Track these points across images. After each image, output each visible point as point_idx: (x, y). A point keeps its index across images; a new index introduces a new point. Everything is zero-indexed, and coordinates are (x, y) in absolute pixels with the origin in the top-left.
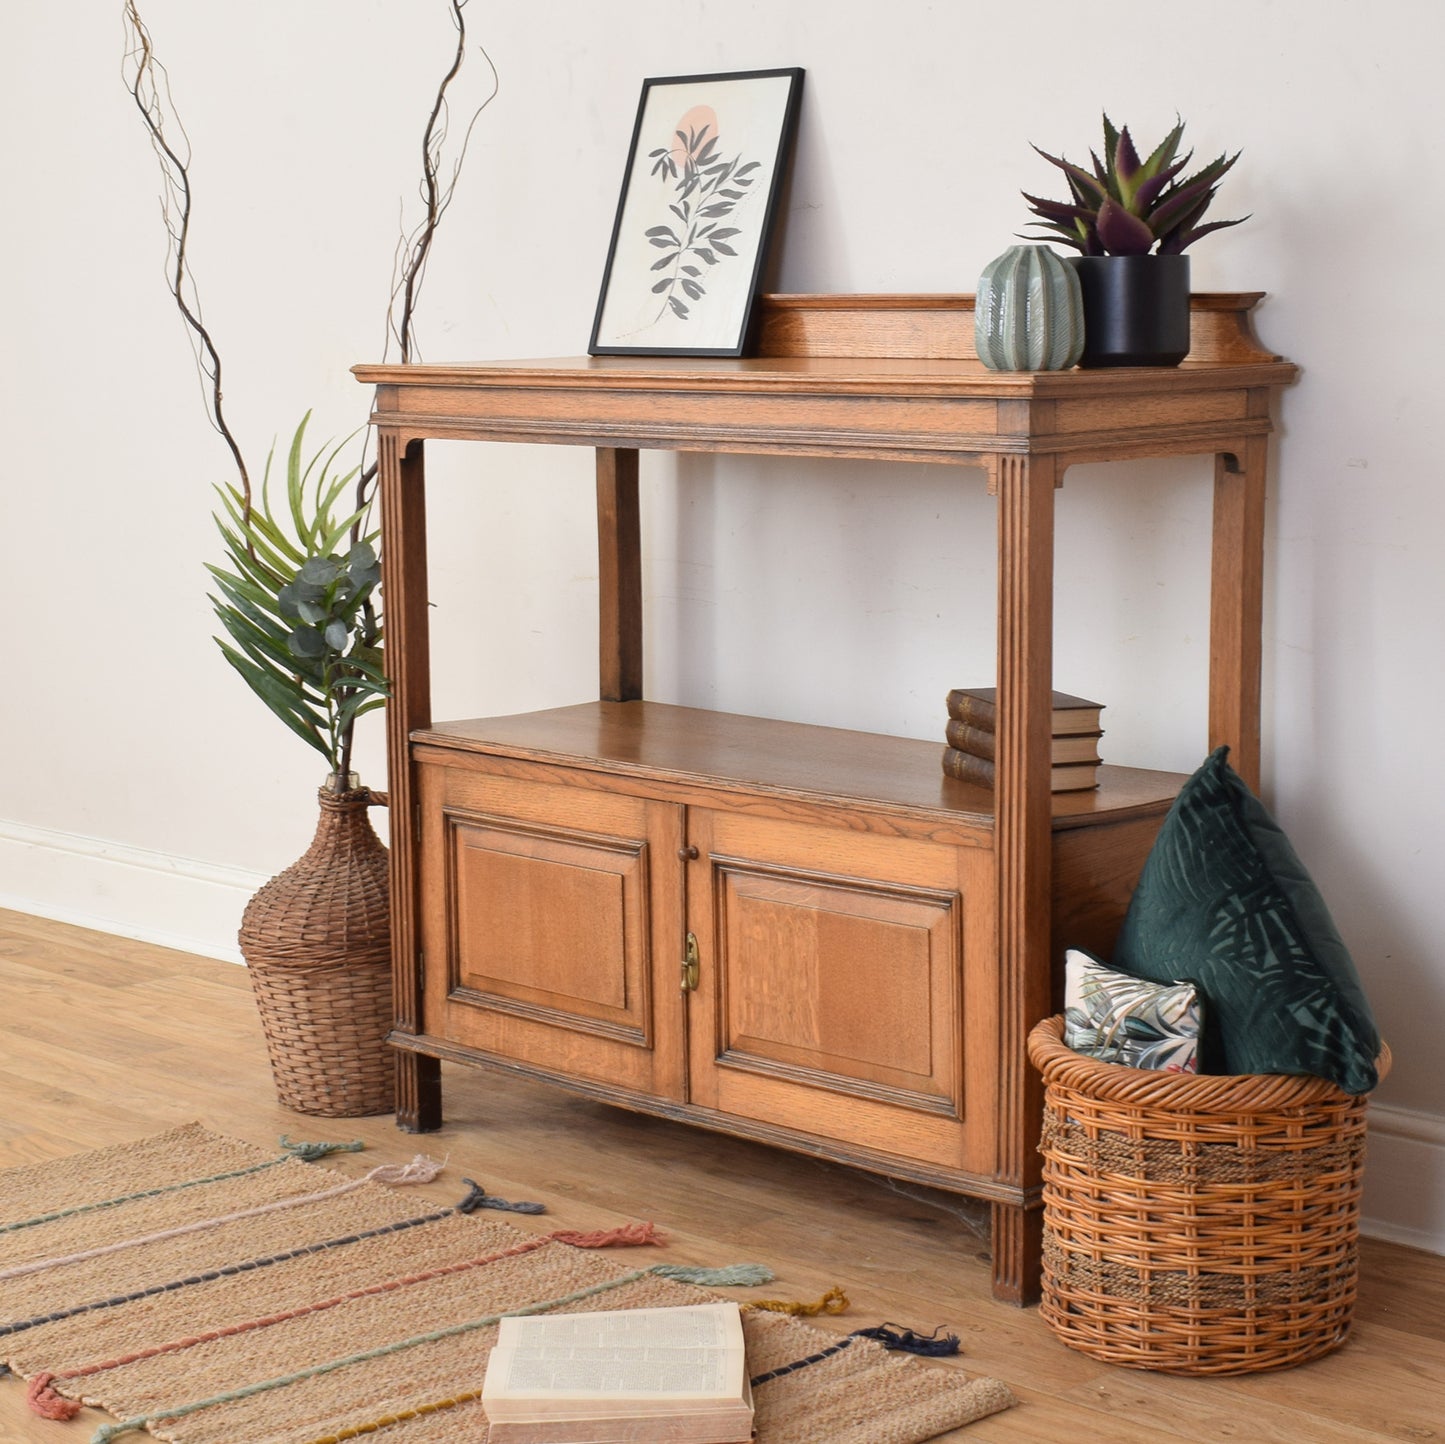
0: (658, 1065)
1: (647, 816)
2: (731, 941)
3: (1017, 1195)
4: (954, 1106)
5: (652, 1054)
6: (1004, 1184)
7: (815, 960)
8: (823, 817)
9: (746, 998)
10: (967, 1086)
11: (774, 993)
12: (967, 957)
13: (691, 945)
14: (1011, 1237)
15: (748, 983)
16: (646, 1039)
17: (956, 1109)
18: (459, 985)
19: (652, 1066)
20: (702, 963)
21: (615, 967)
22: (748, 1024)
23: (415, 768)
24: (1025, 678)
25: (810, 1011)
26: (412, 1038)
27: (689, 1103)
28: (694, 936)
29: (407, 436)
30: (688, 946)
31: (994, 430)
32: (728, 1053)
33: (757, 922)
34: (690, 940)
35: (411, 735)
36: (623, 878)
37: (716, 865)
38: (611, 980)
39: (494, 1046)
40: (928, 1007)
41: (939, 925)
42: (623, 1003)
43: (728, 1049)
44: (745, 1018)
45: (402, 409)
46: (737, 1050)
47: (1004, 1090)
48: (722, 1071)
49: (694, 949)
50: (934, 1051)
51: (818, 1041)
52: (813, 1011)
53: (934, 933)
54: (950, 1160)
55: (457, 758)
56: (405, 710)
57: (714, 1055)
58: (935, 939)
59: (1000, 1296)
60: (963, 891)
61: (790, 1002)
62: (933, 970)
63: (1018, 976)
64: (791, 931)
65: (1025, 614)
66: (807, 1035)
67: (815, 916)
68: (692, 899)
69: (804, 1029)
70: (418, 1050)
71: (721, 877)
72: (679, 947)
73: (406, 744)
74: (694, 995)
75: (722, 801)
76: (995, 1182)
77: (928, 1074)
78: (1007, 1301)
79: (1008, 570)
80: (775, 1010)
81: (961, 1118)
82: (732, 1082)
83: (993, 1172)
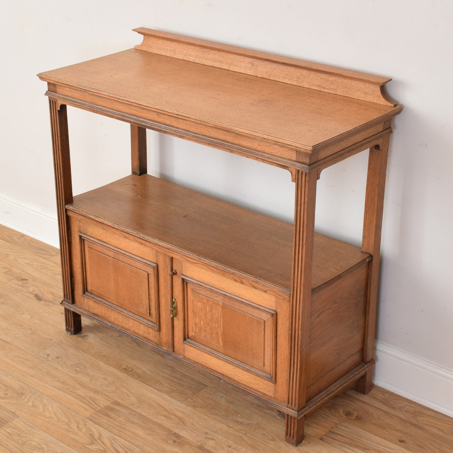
0: (162, 336)
1: (157, 256)
2: (189, 304)
3: (295, 414)
4: (272, 378)
5: (160, 333)
6: (290, 408)
7: (221, 319)
8: (225, 275)
9: (195, 324)
10: (277, 373)
11: (205, 325)
12: (279, 333)
13: (174, 302)
14: (292, 425)
15: (196, 320)
16: (157, 327)
17: (273, 379)
18: (87, 291)
19: (160, 336)
20: (178, 309)
21: (146, 302)
22: (196, 332)
23: (68, 218)
24: (304, 249)
25: (219, 335)
26: (70, 305)
27: (174, 351)
28: (175, 299)
29: (60, 103)
30: (173, 303)
31: (295, 159)
32: (188, 339)
33: (199, 301)
35: (66, 206)
36: (148, 274)
37: (183, 279)
38: (144, 306)
39: (101, 314)
40: (263, 345)
41: (268, 320)
42: (149, 314)
43: (188, 338)
44: (194, 330)
45: (58, 92)
46: (191, 339)
47: (291, 379)
48: (185, 344)
49: (175, 304)
50: (265, 359)
51: (222, 345)
52: (220, 335)
53: (266, 322)
54: (271, 394)
55: (83, 218)
56: (63, 198)
57: (183, 340)
58: (266, 324)
59: (288, 442)
60: (278, 311)
61: (211, 330)
62: (266, 334)
63: (298, 345)
64: (212, 307)
65: (305, 227)
66: (218, 342)
67: (221, 305)
68: (174, 287)
69: (217, 340)
70: (73, 310)
71: (185, 282)
72: (170, 302)
73: (64, 209)
74: (175, 319)
75: (186, 259)
76: (287, 407)
77: (263, 365)
78: (290, 444)
79: (299, 210)
80: (206, 331)
81: (275, 383)
82: (190, 349)
83: (286, 404)
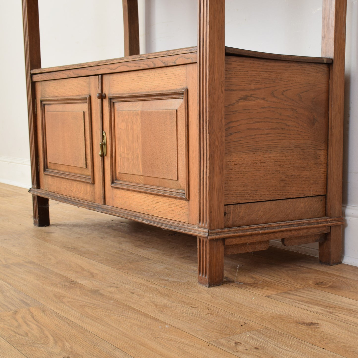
0: (96, 190)
1: (89, 84)
3: (206, 232)
4: (186, 193)
5: (94, 186)
6: (202, 228)
7: (140, 134)
8: (140, 65)
10: (190, 183)
11: (128, 152)
12: (190, 119)
14: (205, 253)
15: (120, 149)
16: (92, 179)
18: (47, 168)
19: (94, 191)
20: (107, 144)
21: (83, 151)
22: (120, 167)
23: (33, 85)
26: (36, 190)
27: (105, 204)
28: (105, 132)
30: (103, 137)
32: (116, 181)
33: (122, 121)
34: (104, 134)
35: (31, 71)
36: (84, 112)
37: (110, 99)
38: (83, 157)
39: (56, 190)
41: (180, 107)
42: (85, 166)
43: (116, 179)
44: (119, 165)
46: (119, 180)
49: (105, 138)
50: (179, 168)
51: (141, 170)
52: (140, 157)
53: (178, 111)
54: (185, 219)
56: (29, 62)
57: (111, 183)
58: (179, 114)
59: (201, 282)
61: (133, 155)
62: (178, 129)
64: (133, 123)
67: (140, 113)
68: (104, 116)
69: (137, 166)
70: (37, 195)
71: (112, 104)
73: (30, 75)
76: (199, 227)
77: (177, 179)
78: (203, 284)
80: (128, 159)
81: (188, 199)
83: (198, 222)
